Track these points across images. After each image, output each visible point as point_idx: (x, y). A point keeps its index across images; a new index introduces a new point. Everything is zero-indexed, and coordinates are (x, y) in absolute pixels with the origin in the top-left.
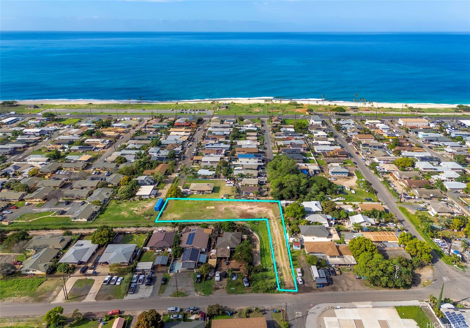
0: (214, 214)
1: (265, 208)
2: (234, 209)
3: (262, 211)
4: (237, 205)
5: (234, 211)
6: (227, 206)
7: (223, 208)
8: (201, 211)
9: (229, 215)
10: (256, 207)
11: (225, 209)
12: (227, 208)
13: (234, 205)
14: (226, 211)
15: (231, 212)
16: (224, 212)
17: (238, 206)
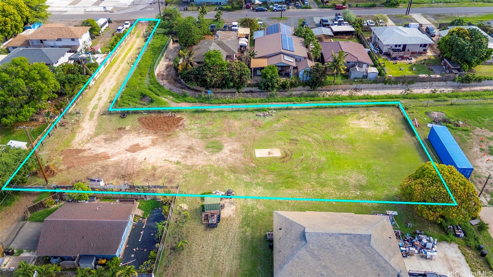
0: (254, 131)
1: (86, 154)
2: (190, 148)
3: (106, 140)
4: (178, 163)
5: (194, 141)
6: (214, 158)
7: (226, 149)
8: (294, 141)
9: (210, 127)
10: (118, 153)
11: (219, 148)
12: (213, 153)
13: (189, 163)
14: (217, 139)
15: (204, 137)
16: (225, 135)
17: (174, 159)
